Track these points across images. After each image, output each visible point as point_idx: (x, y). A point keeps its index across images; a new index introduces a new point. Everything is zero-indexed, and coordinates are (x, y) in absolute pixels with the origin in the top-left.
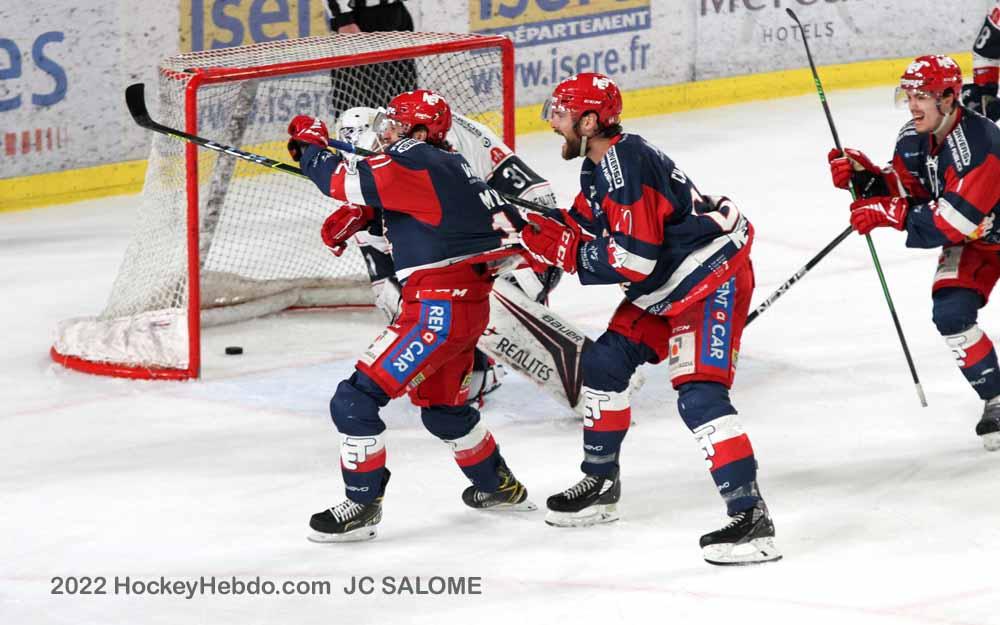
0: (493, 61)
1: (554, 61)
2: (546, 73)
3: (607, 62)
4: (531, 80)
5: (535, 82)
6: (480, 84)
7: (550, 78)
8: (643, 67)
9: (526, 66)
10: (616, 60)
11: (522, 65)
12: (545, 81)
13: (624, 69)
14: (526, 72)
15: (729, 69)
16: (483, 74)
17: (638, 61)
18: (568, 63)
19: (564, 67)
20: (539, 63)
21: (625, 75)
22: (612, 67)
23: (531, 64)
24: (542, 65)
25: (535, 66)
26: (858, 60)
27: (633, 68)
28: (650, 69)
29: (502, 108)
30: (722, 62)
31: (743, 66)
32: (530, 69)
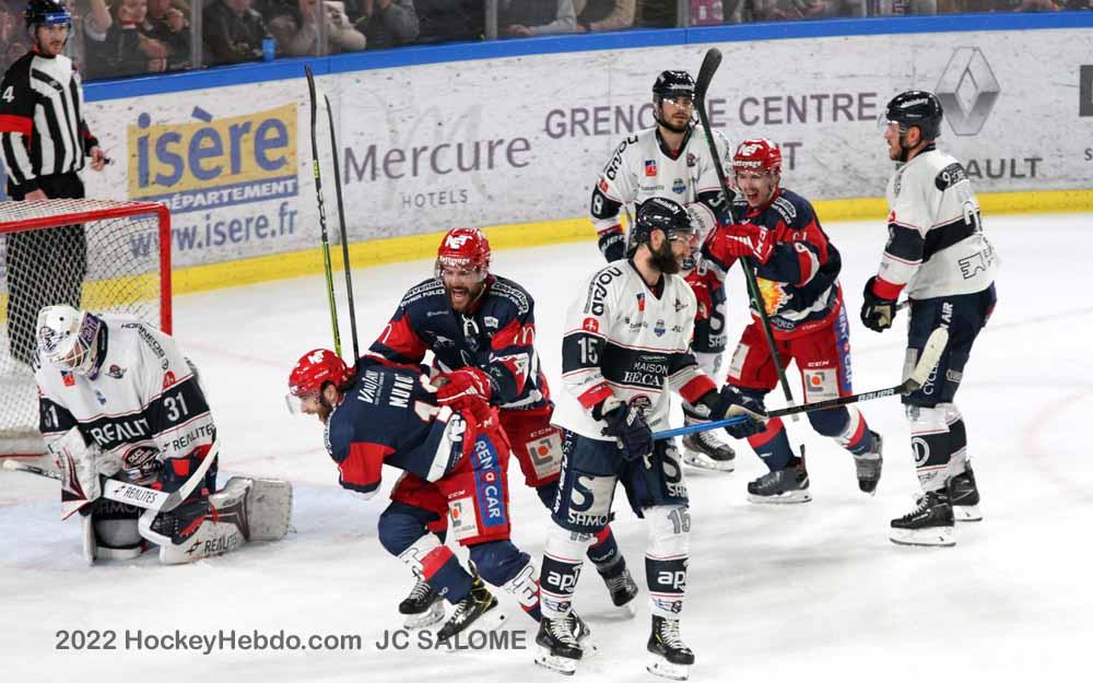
0: (151, 226)
1: (208, 227)
2: (201, 237)
3: (258, 227)
4: (186, 245)
5: (191, 247)
6: (139, 248)
7: (204, 243)
8: (291, 231)
9: (182, 230)
10: (266, 226)
11: (178, 231)
12: (200, 245)
13: (273, 233)
14: (182, 237)
15: (372, 233)
16: (141, 239)
17: (286, 225)
18: (220, 228)
19: (218, 232)
20: (195, 228)
21: (274, 240)
22: (262, 231)
23: (186, 229)
24: (198, 230)
25: (190, 231)
26: (491, 225)
27: (282, 233)
28: (298, 233)
29: (159, 270)
30: (366, 227)
31: (384, 230)
32: (186, 234)
